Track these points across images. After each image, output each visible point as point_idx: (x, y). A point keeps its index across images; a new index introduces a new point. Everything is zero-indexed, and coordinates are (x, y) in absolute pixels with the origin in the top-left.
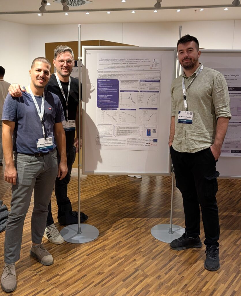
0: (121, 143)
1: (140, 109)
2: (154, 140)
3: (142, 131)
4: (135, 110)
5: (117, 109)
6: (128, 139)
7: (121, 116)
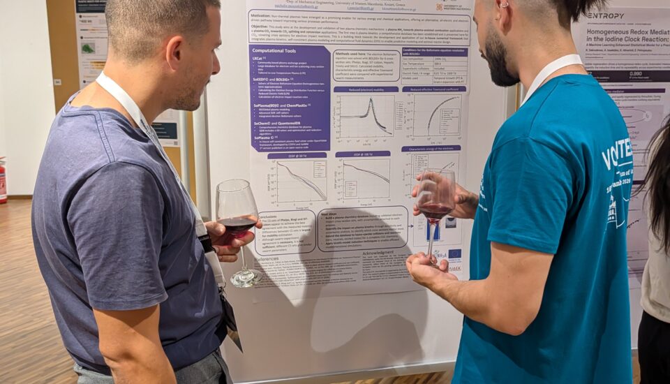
0: (344, 271)
1: (405, 149)
3: (412, 226)
4: (387, 153)
5: (324, 155)
6: (367, 256)
7: (339, 177)
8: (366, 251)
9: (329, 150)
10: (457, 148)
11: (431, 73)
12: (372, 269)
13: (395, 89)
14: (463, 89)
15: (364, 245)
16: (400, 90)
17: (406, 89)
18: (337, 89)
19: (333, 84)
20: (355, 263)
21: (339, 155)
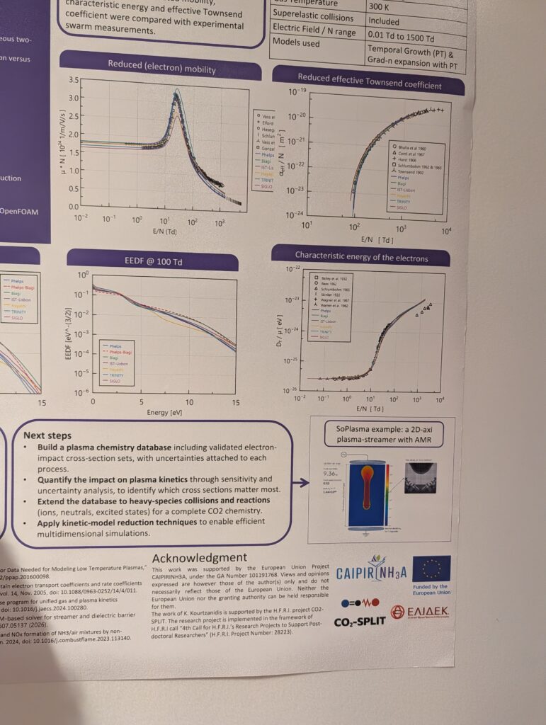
0: (92, 608)
1: (283, 253)
2: (417, 560)
3: (304, 483)
4: (228, 263)
5: (33, 257)
6: (165, 567)
7: (77, 324)
8: (162, 552)
9: (47, 239)
10: (439, 258)
11: (360, 33)
12: (179, 606)
13: (250, 72)
14: (455, 87)
15: (158, 534)
16: (267, 73)
17: (284, 74)
18: (72, 59)
19: (59, 43)
20: (127, 587)
21: (78, 257)
